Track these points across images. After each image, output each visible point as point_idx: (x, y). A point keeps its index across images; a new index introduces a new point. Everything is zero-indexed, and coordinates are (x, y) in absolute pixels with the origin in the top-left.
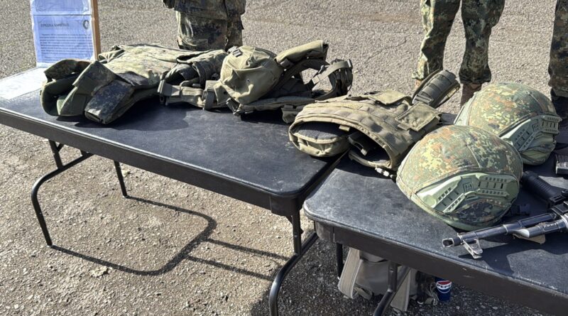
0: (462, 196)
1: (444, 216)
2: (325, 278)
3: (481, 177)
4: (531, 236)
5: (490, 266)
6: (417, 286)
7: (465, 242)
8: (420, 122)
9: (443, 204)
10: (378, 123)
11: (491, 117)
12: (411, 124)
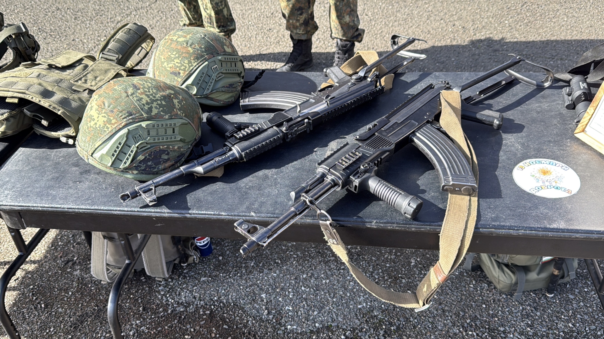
0: (134, 148)
1: (122, 171)
2: (81, 270)
3: (147, 125)
4: (205, 173)
5: (169, 209)
6: (175, 249)
7: (141, 193)
8: (100, 81)
9: (117, 160)
10: (50, 89)
11: (170, 65)
12: (89, 84)
